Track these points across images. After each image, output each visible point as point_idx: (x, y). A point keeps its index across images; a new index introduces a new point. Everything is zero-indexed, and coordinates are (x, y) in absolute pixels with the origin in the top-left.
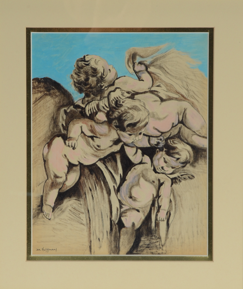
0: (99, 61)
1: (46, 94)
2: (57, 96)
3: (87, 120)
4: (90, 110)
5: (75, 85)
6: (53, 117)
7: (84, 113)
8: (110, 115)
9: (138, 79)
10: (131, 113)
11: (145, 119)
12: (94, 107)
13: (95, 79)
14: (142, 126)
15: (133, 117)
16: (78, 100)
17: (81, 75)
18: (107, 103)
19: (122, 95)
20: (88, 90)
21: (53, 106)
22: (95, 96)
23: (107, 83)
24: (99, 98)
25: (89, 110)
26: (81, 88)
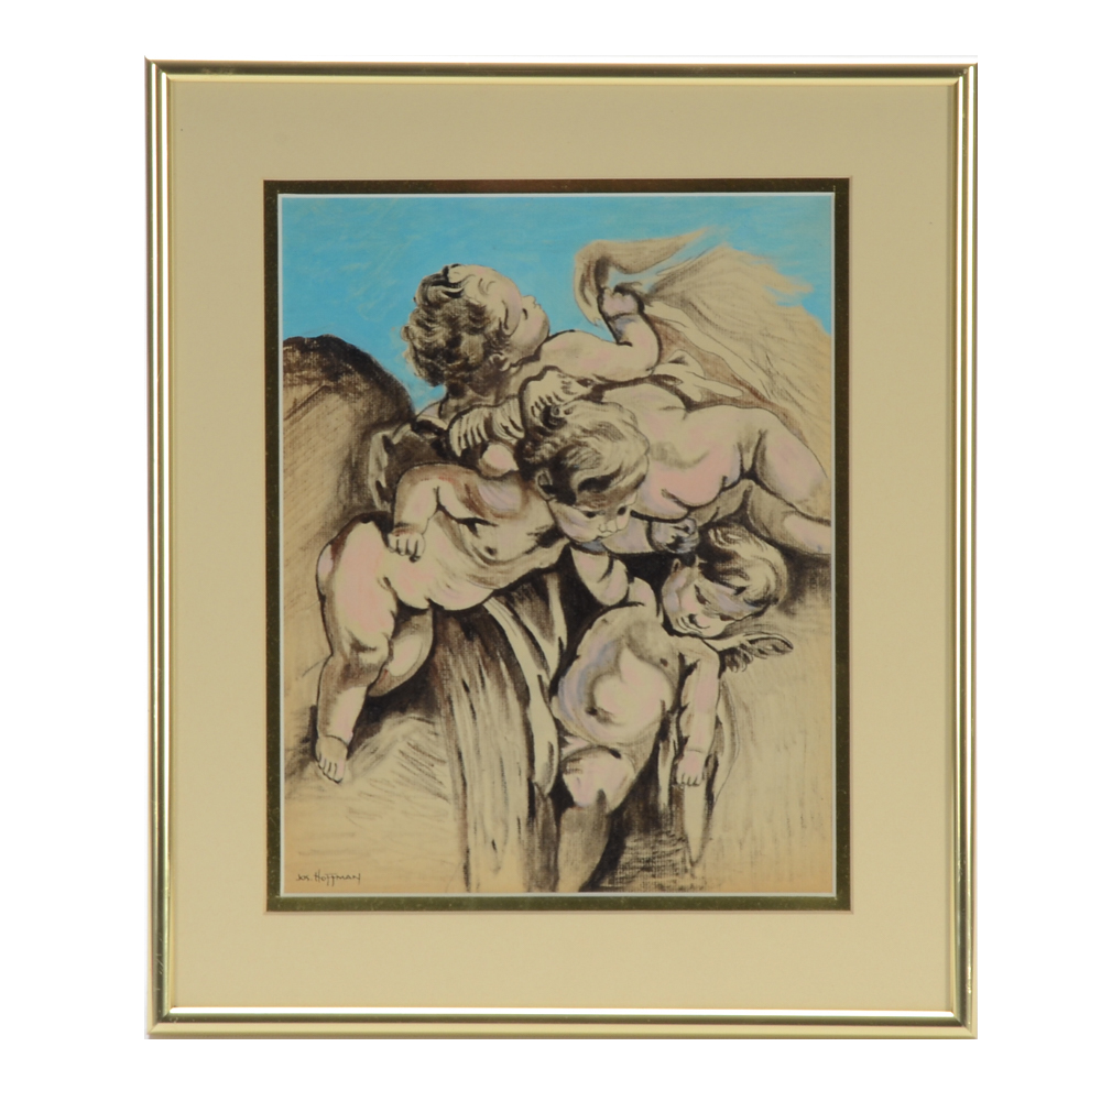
0: (491, 282)
1: (325, 387)
2: (360, 394)
3: (453, 468)
4: (465, 436)
5: (417, 360)
6: (348, 461)
7: (444, 445)
8: (528, 451)
9: (614, 340)
10: (593, 446)
11: (637, 464)
12: (478, 429)
13: (478, 339)
14: (627, 487)
15: (598, 459)
16: (426, 405)
17: (436, 328)
18: (518, 414)
19: (566, 389)
20: (458, 375)
21: (348, 425)
22: (479, 393)
23: (516, 352)
24: (491, 399)
25: (459, 438)
26: (436, 369)
